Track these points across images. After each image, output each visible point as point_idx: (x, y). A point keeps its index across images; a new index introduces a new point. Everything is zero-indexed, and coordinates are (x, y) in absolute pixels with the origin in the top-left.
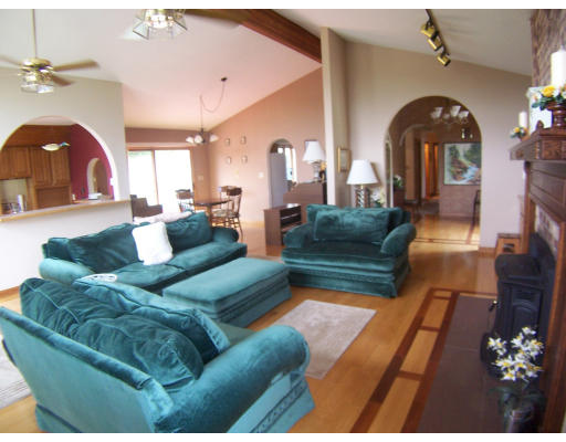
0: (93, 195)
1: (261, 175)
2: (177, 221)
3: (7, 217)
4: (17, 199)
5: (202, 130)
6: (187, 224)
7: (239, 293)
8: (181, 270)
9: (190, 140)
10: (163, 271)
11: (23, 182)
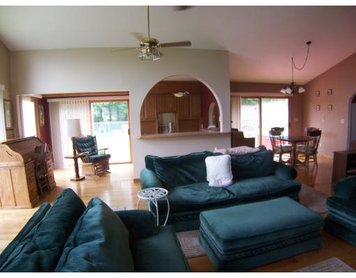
0: (212, 126)
1: (343, 121)
2: (247, 154)
3: (161, 135)
4: (168, 124)
5: (293, 83)
6: (253, 158)
7: (253, 237)
8: (232, 196)
9: (283, 91)
10: (216, 194)
11: (173, 114)
